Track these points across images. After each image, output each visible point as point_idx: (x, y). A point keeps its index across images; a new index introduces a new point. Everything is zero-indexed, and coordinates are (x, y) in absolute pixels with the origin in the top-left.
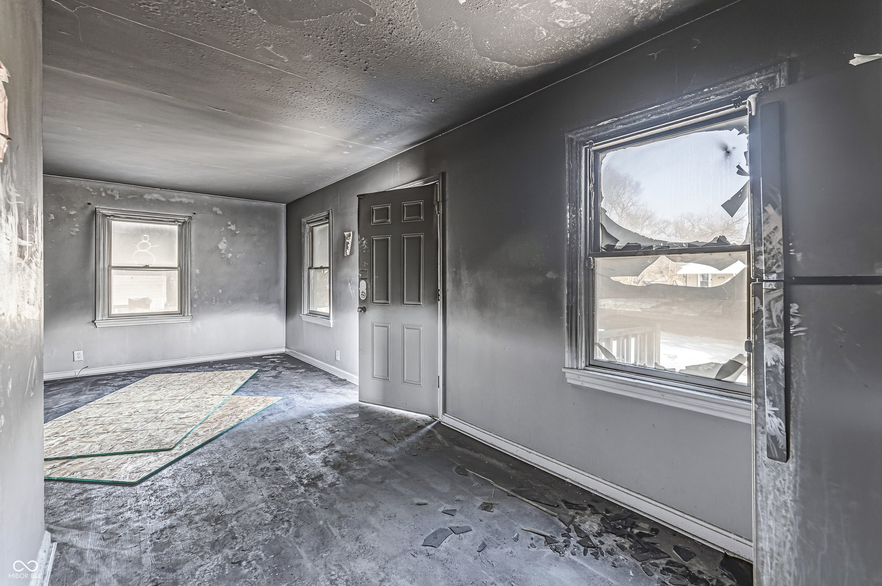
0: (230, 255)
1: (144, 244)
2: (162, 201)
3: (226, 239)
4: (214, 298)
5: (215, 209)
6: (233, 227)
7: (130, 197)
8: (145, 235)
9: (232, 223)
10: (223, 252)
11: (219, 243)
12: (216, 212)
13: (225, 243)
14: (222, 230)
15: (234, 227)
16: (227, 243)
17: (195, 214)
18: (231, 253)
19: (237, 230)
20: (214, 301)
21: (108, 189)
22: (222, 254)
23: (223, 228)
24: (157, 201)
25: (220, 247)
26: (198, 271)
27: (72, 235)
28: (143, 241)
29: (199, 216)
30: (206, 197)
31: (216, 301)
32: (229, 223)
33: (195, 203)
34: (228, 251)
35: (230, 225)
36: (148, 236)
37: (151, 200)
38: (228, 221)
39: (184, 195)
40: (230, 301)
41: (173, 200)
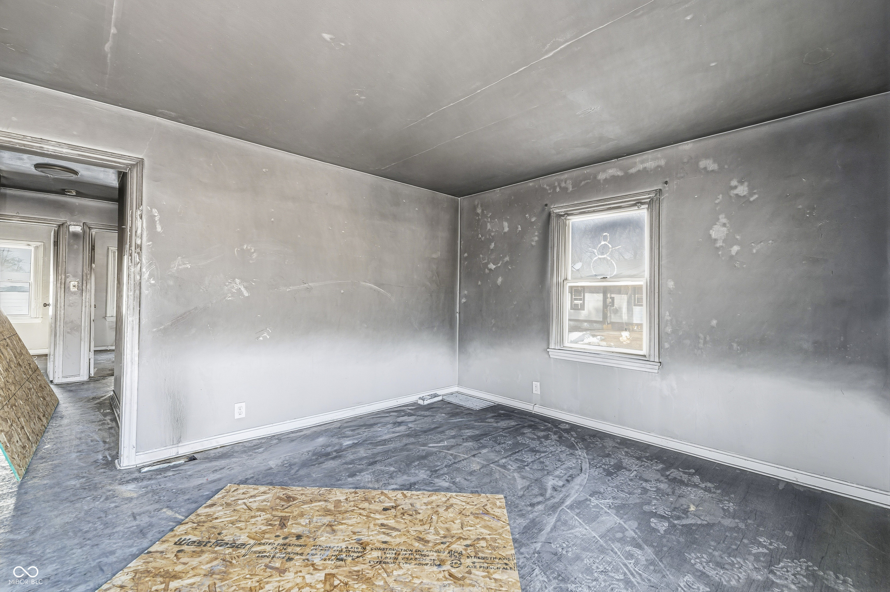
0: (735, 249)
1: (605, 246)
2: (618, 176)
3: (727, 217)
4: (701, 335)
5: (703, 164)
6: (742, 190)
7: (583, 183)
8: (604, 234)
9: (741, 182)
10: (719, 244)
11: (711, 228)
12: (705, 168)
13: (724, 225)
14: (717, 202)
15: (746, 189)
16: (728, 225)
17: (666, 183)
18: (739, 244)
19: (751, 194)
20: (702, 341)
21: (562, 181)
22: (718, 249)
23: (720, 197)
24: (614, 179)
25: (714, 234)
26: (671, 284)
27: (532, 246)
28: (603, 243)
29: (674, 185)
30: (687, 147)
31: (705, 342)
32: (734, 183)
33: (666, 164)
34: (729, 241)
35: (736, 187)
36: (606, 234)
37: (606, 180)
38: (731, 179)
39: (650, 156)
40: (735, 345)
41: (633, 171)
